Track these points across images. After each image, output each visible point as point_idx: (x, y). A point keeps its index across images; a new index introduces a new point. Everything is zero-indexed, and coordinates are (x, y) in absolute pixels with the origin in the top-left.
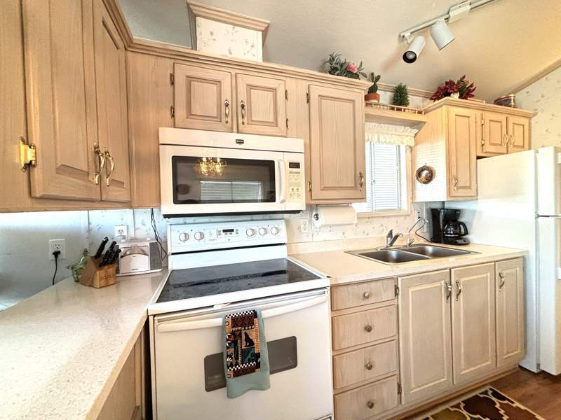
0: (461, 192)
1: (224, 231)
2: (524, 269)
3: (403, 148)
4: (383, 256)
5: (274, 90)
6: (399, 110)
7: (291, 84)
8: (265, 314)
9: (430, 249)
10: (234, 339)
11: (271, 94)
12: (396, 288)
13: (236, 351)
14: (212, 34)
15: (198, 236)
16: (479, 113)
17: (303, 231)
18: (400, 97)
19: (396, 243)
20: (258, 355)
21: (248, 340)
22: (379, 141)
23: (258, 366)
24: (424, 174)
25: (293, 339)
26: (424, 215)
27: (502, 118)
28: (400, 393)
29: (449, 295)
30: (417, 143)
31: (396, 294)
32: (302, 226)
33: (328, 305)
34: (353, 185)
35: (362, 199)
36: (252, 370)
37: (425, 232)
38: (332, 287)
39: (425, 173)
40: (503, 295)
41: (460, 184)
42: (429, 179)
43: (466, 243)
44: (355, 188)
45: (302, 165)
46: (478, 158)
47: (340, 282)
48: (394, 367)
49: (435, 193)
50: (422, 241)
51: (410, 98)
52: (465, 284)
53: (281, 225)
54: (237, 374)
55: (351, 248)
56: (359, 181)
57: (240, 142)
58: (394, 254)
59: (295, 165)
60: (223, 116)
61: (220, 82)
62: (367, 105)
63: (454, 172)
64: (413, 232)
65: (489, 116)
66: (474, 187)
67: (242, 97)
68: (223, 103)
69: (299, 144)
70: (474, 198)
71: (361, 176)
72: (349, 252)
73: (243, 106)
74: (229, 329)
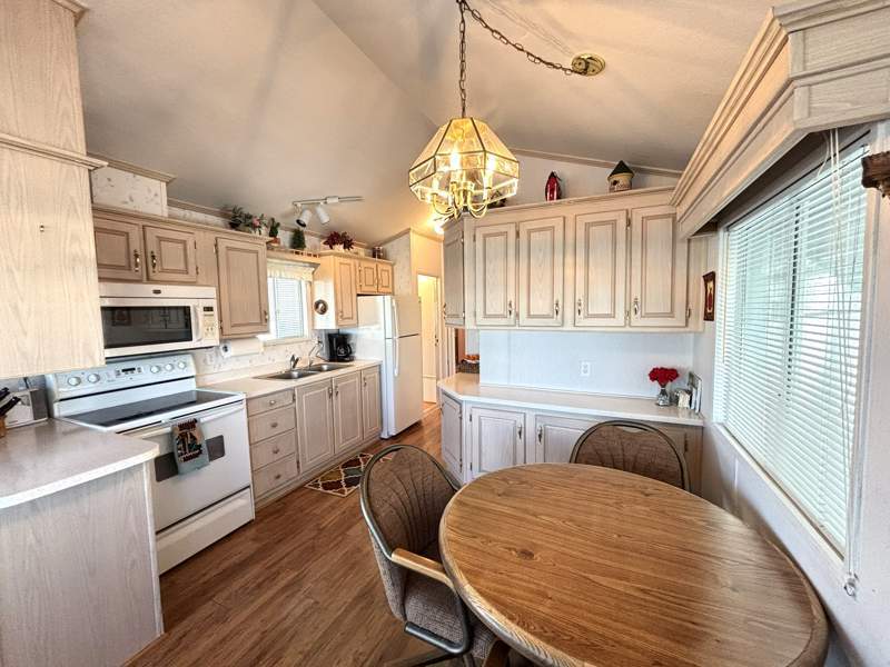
0: (347, 322)
1: (124, 371)
2: (380, 373)
3: (303, 283)
4: (287, 376)
5: (184, 242)
6: (297, 253)
7: (199, 236)
8: (202, 421)
9: (325, 367)
10: (182, 438)
11: (181, 246)
12: (294, 395)
13: (184, 446)
14: (109, 180)
15: (93, 378)
16: (357, 262)
17: (209, 363)
18: (298, 242)
19: (298, 365)
20: (200, 446)
21: (192, 436)
22: (280, 277)
23: (201, 452)
24: (321, 307)
25: (221, 437)
26: (323, 339)
27: (374, 266)
28: (298, 467)
29: (331, 395)
30: (314, 279)
31: (294, 400)
32: (208, 359)
33: (245, 411)
34: (258, 321)
35: (267, 332)
36: (196, 456)
37: (325, 352)
38: (247, 400)
39: (321, 305)
40: (366, 391)
41: (345, 316)
42: (324, 311)
43: (352, 360)
44: (261, 324)
45: (215, 309)
46: (359, 295)
47: (254, 395)
48: (294, 449)
49: (328, 322)
50: (322, 362)
51: (307, 238)
52: (342, 387)
53: (189, 359)
54: (185, 460)
55: (258, 374)
56: (264, 317)
57: (157, 292)
58: (295, 374)
59: (209, 309)
60: (133, 266)
61: (127, 234)
62: (268, 249)
63: (340, 308)
64: (313, 355)
65: (364, 264)
66: (355, 317)
67: (152, 247)
68: (132, 253)
69: (212, 292)
70: (356, 325)
71: (266, 313)
72: (255, 378)
73: (153, 257)
74: (178, 432)
